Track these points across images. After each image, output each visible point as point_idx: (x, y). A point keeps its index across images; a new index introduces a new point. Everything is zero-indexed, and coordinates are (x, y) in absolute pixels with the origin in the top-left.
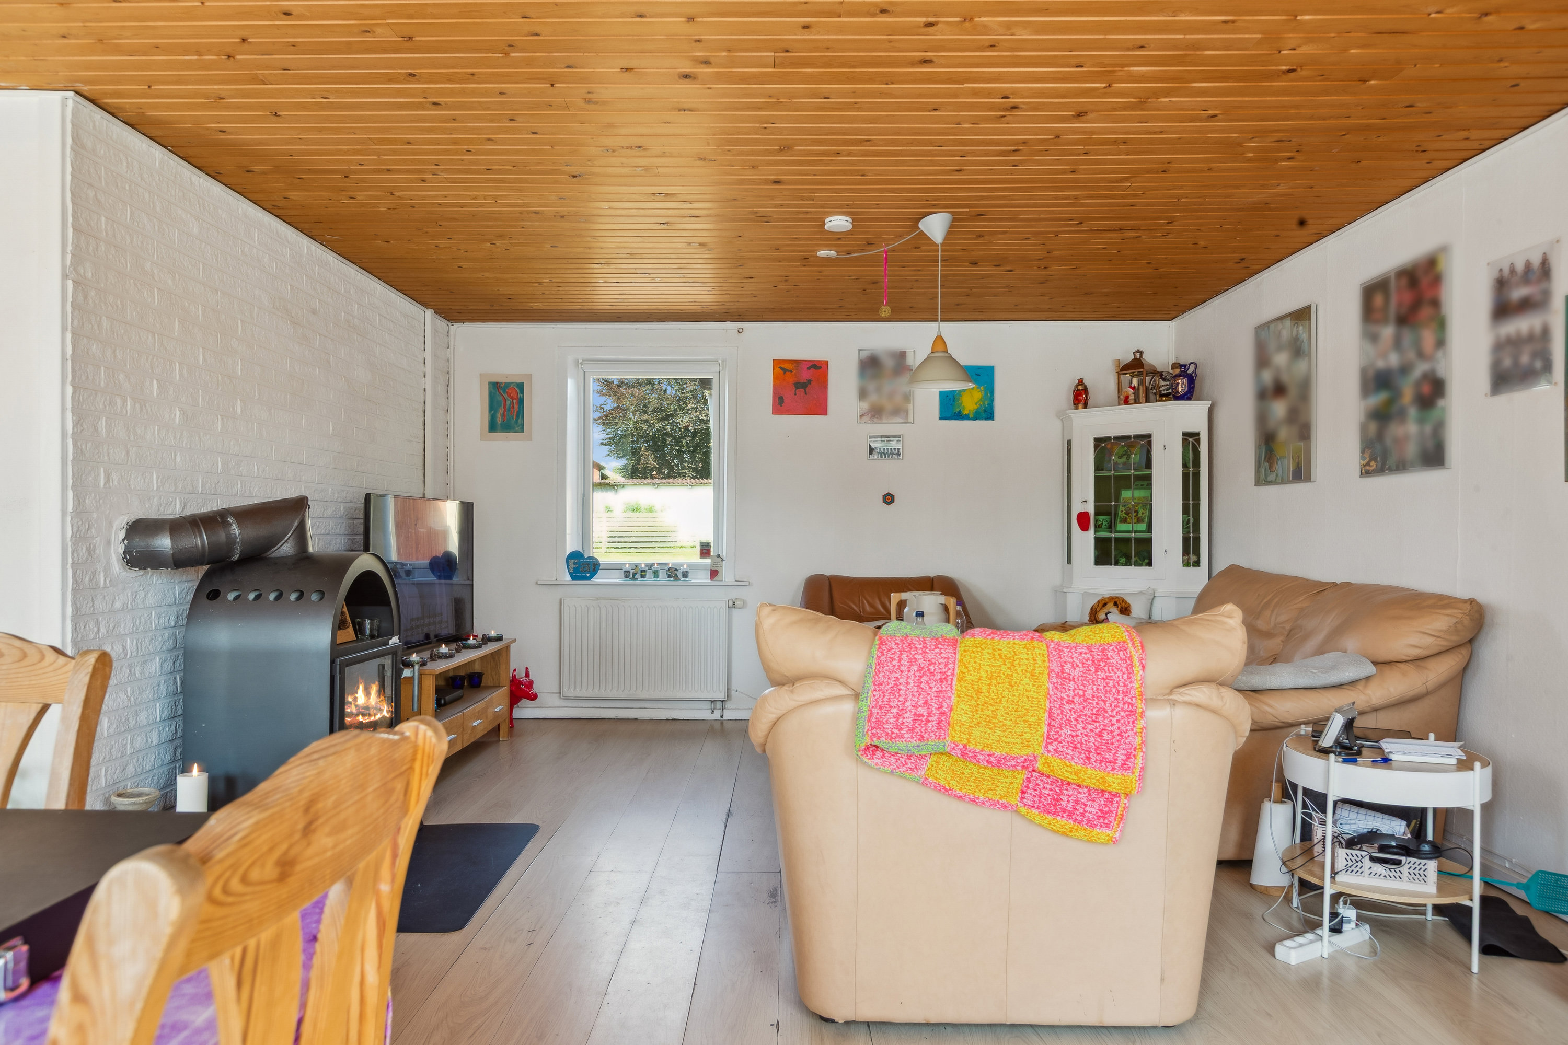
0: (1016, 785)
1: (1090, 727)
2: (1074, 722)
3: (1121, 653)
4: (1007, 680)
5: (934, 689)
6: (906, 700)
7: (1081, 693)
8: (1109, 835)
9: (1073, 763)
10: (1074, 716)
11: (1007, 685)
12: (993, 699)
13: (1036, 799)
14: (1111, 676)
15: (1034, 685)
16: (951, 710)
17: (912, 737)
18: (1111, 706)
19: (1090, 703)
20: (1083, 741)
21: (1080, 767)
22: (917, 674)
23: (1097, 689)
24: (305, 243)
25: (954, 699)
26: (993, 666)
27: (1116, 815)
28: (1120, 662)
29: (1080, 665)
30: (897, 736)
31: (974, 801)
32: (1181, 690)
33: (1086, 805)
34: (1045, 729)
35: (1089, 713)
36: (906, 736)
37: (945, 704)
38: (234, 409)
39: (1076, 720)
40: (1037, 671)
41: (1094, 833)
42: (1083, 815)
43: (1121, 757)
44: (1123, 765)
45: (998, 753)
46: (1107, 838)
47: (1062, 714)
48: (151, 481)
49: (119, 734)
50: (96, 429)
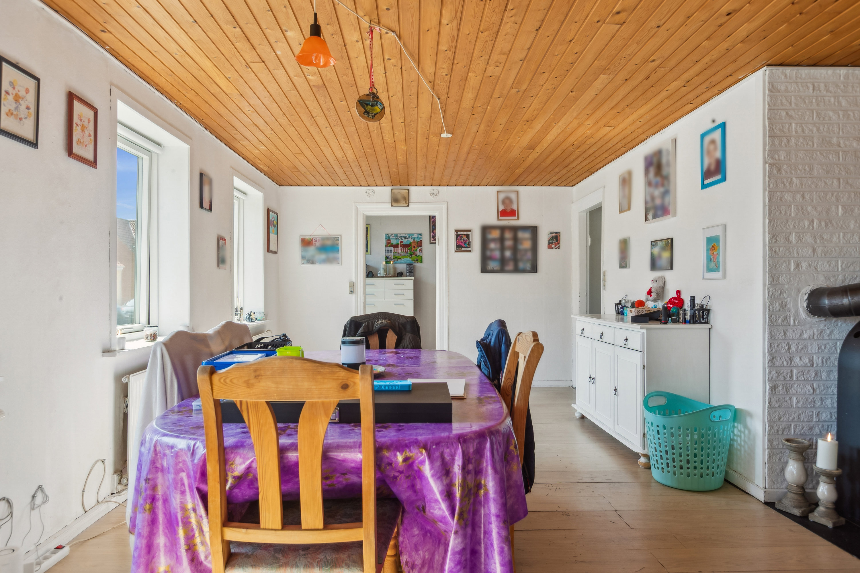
48: (837, 265)
49: (806, 408)
50: (788, 239)
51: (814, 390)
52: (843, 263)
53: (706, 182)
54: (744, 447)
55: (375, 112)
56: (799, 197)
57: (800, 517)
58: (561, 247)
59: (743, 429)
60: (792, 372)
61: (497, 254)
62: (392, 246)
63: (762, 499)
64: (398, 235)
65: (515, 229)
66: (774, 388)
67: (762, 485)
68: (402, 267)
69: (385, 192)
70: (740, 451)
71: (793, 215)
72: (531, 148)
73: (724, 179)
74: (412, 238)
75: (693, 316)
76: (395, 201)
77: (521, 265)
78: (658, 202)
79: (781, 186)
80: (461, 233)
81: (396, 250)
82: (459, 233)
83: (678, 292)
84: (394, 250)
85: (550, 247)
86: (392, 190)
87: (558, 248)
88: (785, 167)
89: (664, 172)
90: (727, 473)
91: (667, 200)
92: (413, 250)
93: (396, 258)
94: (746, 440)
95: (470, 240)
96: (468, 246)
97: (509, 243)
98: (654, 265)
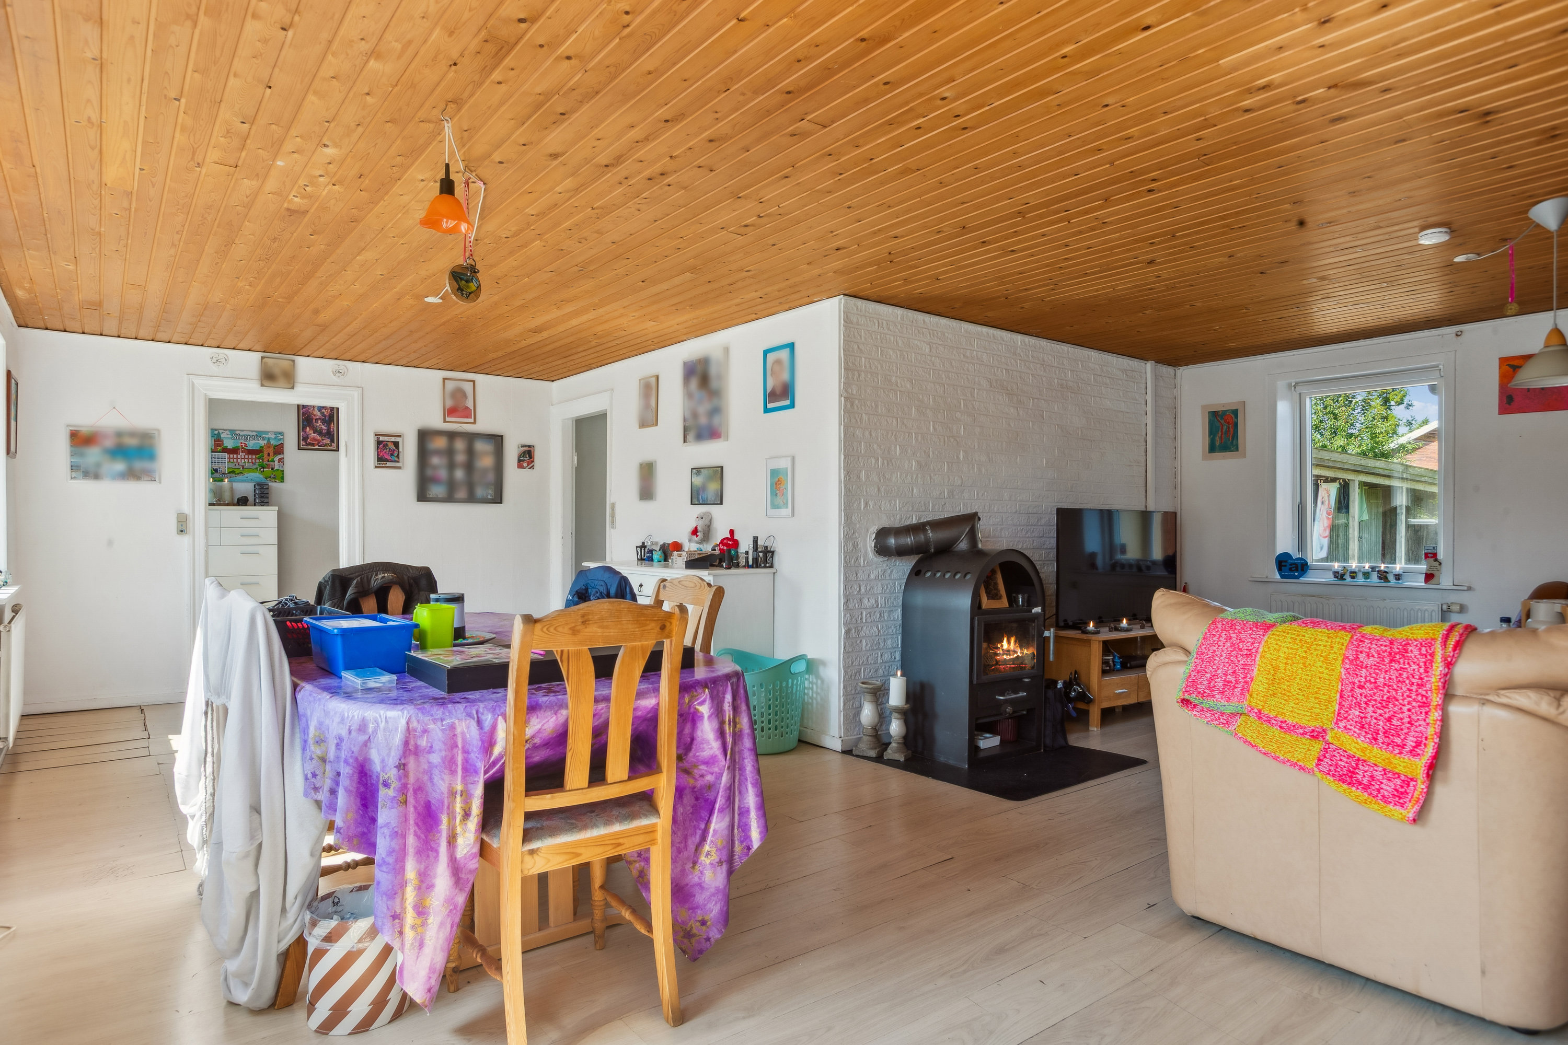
0: (1313, 753)
1: (1379, 711)
2: (1364, 705)
3: (1424, 649)
4: (1302, 661)
5: (1242, 662)
6: (1218, 668)
7: (1373, 680)
8: (1401, 814)
9: (1360, 742)
10: (1365, 700)
11: (1301, 665)
12: (1289, 676)
13: (1332, 768)
14: (1406, 668)
15: (1327, 669)
16: (1252, 681)
17: (1222, 698)
18: (1403, 696)
19: (1381, 690)
20: (1372, 724)
21: (1366, 746)
22: (1230, 649)
23: (1390, 679)
24: (1019, 338)
25: (1256, 672)
26: (1291, 648)
27: (1412, 798)
28: (1419, 656)
29: (1376, 655)
30: (1209, 695)
31: (1276, 758)
32: (1503, 692)
33: (1382, 783)
34: (1337, 707)
35: (1379, 699)
36: (1217, 696)
37: (1249, 676)
38: (957, 457)
39: (1366, 703)
40: (1331, 656)
41: (1387, 809)
42: (1378, 791)
43: (1410, 743)
44: (1411, 751)
45: (1290, 721)
46: (1400, 816)
47: (1352, 696)
48: (895, 505)
49: (873, 650)
50: (859, 477)
51: (879, 631)
52: (900, 503)
53: (770, 406)
54: (816, 699)
55: (469, 291)
56: (867, 433)
57: (876, 758)
58: (535, 467)
59: (815, 680)
60: (862, 613)
61: (443, 474)
62: (225, 450)
63: (839, 748)
64: (237, 432)
65: (471, 438)
66: (848, 632)
67: (837, 735)
68: (245, 487)
69: (251, 361)
70: (812, 704)
71: (863, 452)
72: (537, 330)
73: (792, 406)
74: (264, 439)
75: (755, 560)
76: (268, 377)
77: (480, 492)
78: (703, 420)
79: (853, 421)
80: (386, 439)
81: (233, 458)
82: (381, 439)
83: (732, 532)
84: (229, 458)
85: (520, 466)
86: (262, 358)
87: (532, 467)
88: (857, 402)
89: (714, 384)
90: (800, 732)
91: (716, 421)
92: (266, 460)
93: (233, 472)
94: (819, 691)
95: (401, 450)
96: (396, 459)
97: (460, 458)
98: (697, 497)
